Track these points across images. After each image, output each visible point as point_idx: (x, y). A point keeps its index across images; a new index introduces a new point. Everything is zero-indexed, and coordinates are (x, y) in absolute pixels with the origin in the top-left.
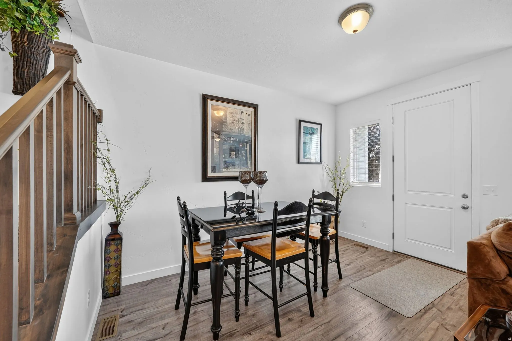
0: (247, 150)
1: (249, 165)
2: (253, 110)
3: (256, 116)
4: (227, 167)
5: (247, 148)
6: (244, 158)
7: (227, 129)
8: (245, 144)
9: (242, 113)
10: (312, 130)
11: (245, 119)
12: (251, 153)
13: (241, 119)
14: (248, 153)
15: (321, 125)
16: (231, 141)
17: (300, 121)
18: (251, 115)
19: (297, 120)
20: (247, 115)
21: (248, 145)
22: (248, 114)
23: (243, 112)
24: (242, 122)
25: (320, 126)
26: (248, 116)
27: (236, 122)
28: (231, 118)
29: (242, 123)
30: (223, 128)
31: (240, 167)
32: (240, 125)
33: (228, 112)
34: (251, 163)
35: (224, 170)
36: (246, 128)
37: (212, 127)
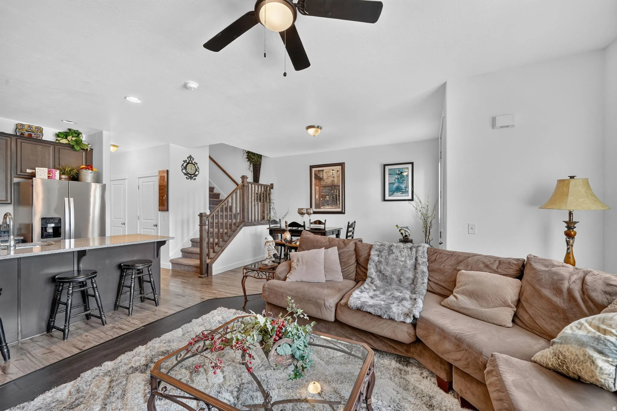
2: (341, 167)
3: (343, 171)
7: (323, 183)
8: (335, 190)
9: (333, 170)
10: (399, 170)
11: (335, 174)
13: (332, 174)
14: (337, 196)
15: (412, 163)
16: (326, 189)
17: (385, 166)
18: (340, 170)
19: (381, 165)
21: (337, 190)
22: (337, 170)
25: (410, 165)
27: (329, 177)
28: (326, 176)
29: (333, 177)
31: (332, 205)
32: (332, 179)
33: (324, 172)
34: (339, 203)
35: (322, 207)
36: (336, 180)
37: (315, 183)
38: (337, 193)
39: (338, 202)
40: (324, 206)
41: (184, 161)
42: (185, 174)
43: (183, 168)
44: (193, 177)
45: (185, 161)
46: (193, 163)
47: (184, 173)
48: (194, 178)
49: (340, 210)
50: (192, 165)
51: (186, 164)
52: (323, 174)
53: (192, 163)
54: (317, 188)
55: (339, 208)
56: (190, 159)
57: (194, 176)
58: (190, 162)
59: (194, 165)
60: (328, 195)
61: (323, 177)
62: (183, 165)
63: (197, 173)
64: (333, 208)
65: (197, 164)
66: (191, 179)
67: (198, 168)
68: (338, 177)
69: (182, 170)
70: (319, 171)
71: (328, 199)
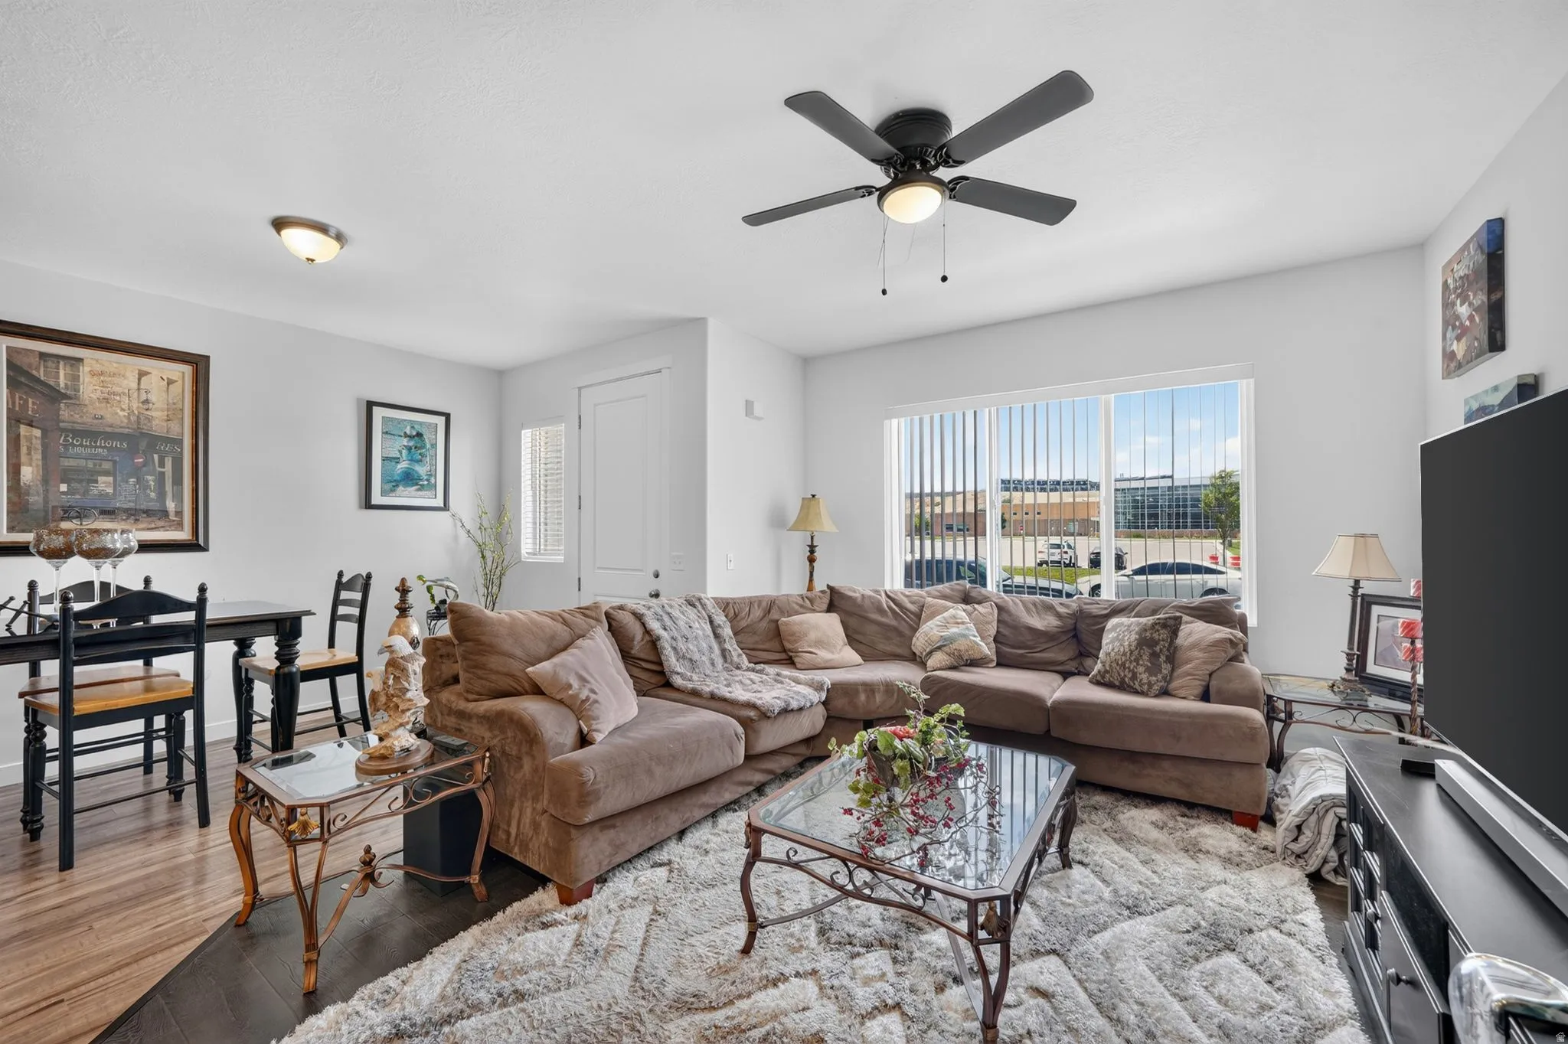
0: (163, 473)
1: (173, 511)
2: (187, 369)
3: (201, 385)
4: (77, 517)
5: (162, 466)
6: (153, 495)
8: (156, 456)
9: (142, 374)
10: (413, 427)
12: (178, 481)
13: (139, 389)
14: (168, 481)
15: (447, 416)
16: (95, 447)
17: (370, 405)
18: (180, 382)
19: (359, 400)
20: (165, 383)
21: (166, 459)
22: (168, 378)
23: (147, 373)
24: (143, 398)
25: (443, 418)
26: (168, 384)
27: (117, 398)
28: (96, 388)
29: (141, 401)
30: (61, 412)
31: (133, 519)
32: (134, 408)
33: (85, 370)
34: (178, 507)
36: (155, 415)
37: (8, 409)
39: (171, 506)
40: (80, 517)
49: (184, 535)
52: (73, 379)
54: (30, 432)
55: (181, 530)
60: (105, 473)
61: (73, 389)
68: (173, 408)
70: (44, 356)
71: (110, 490)
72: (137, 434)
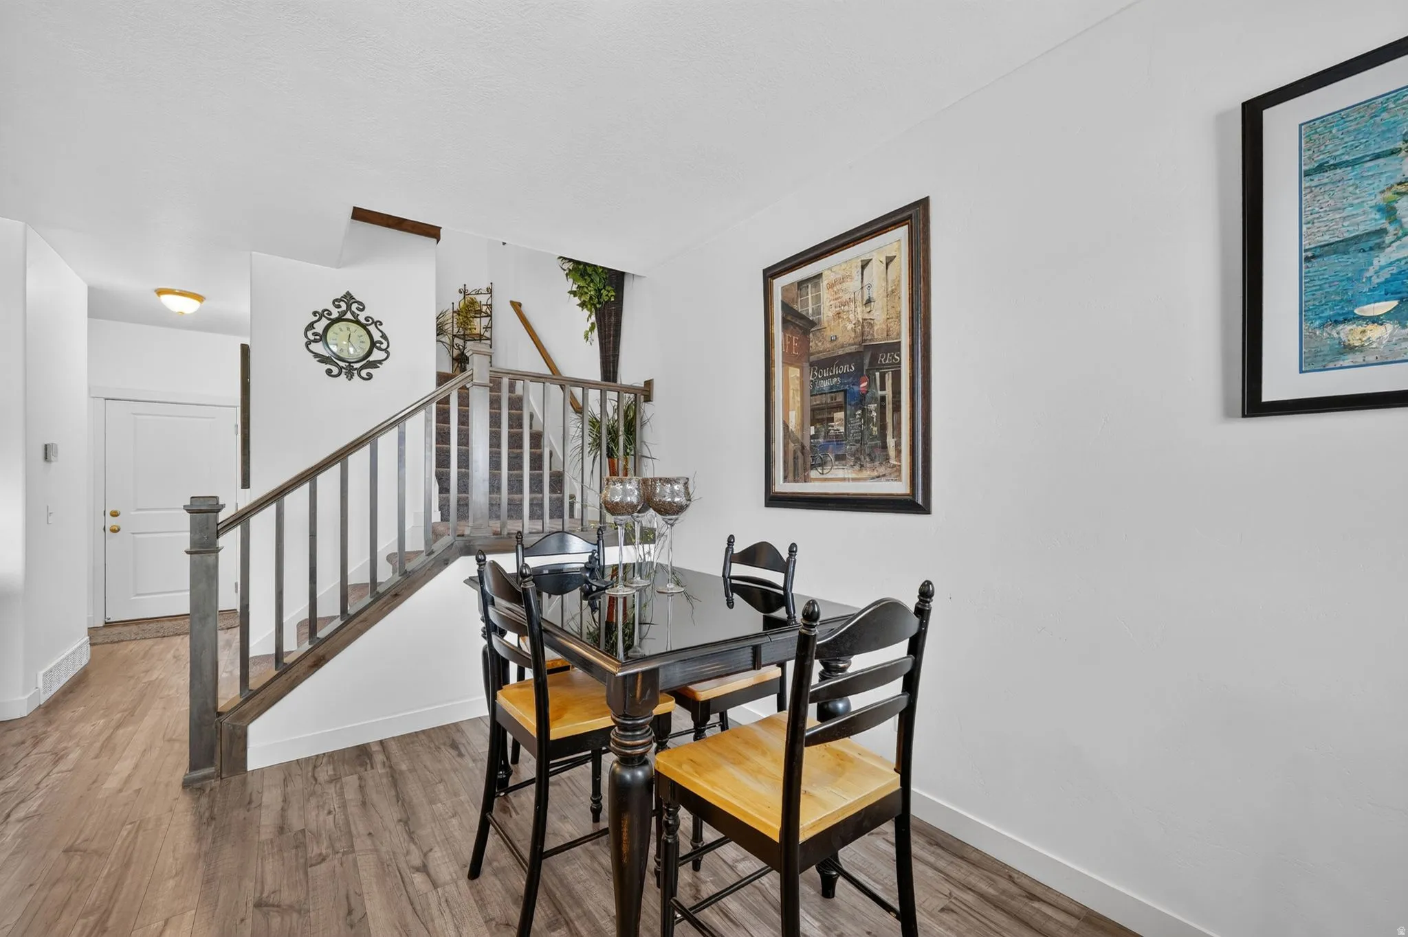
0: (883, 398)
1: (892, 452)
2: (903, 231)
4: (820, 465)
5: (883, 388)
6: (875, 429)
7: (820, 344)
8: (878, 374)
9: (865, 264)
11: (875, 284)
12: (897, 406)
13: (862, 287)
14: (889, 407)
16: (832, 377)
18: (898, 256)
20: (884, 264)
21: (887, 375)
22: (886, 258)
23: (870, 260)
24: (866, 298)
26: (887, 266)
27: (846, 308)
28: (832, 302)
29: (864, 302)
30: (811, 343)
31: (859, 463)
32: (860, 313)
33: (824, 283)
34: (898, 444)
35: (814, 474)
36: (878, 314)
37: (783, 352)
38: (888, 393)
39: (891, 442)
40: (822, 464)
41: (315, 313)
42: (323, 359)
43: (312, 338)
44: (359, 370)
45: (320, 315)
46: (362, 319)
47: (316, 355)
48: (364, 373)
49: (899, 487)
50: (353, 326)
51: (325, 322)
52: (818, 299)
53: (358, 322)
54: (795, 372)
55: (899, 478)
56: (349, 307)
57: (362, 368)
58: (349, 316)
59: (364, 327)
60: (839, 408)
61: (818, 311)
62: (311, 326)
63: (377, 355)
64: (866, 473)
65: (377, 323)
66: (350, 376)
67: (384, 336)
68: (892, 294)
69: (307, 345)
70: (801, 284)
71: (842, 430)
72: (862, 350)
